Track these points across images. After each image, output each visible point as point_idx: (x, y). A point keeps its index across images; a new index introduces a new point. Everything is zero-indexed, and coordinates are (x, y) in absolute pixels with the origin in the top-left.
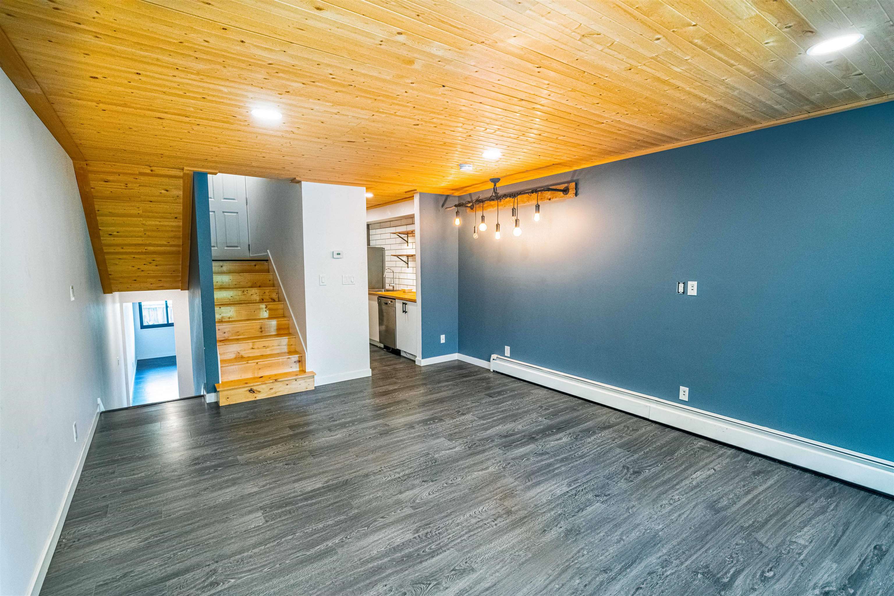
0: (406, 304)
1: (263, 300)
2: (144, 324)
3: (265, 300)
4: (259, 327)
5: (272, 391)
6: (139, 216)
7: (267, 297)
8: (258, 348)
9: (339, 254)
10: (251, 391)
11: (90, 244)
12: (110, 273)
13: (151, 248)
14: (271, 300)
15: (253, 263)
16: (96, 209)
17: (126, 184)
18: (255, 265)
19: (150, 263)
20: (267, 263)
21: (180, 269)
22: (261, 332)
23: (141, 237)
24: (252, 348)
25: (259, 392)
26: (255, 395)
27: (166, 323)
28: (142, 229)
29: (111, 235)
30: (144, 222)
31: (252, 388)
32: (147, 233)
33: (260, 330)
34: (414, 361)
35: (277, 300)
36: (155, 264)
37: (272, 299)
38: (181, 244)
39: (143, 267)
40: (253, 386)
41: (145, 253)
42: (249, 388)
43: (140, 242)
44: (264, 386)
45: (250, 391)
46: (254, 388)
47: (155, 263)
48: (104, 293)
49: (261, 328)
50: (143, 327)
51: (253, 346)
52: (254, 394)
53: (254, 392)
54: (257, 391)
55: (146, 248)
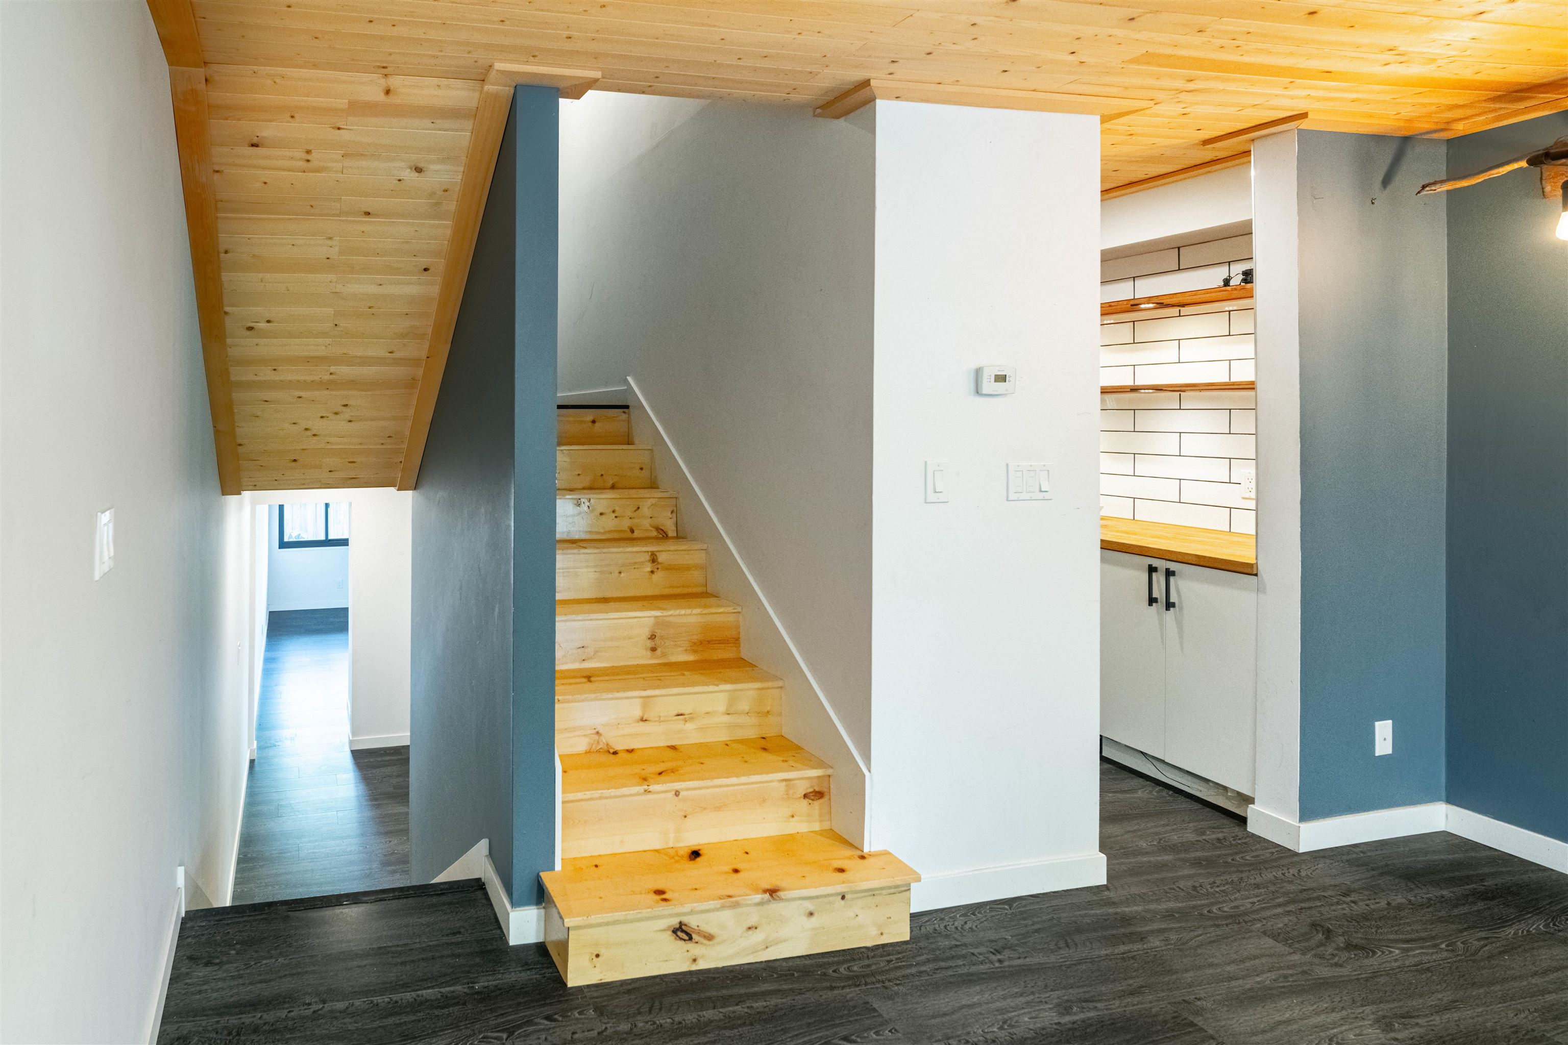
0: (1169, 573)
1: (632, 531)
2: (286, 539)
3: (636, 534)
4: (646, 632)
5: (757, 937)
6: (328, 265)
7: (646, 523)
8: (660, 721)
9: (1001, 378)
10: (682, 932)
11: (200, 357)
12: (239, 441)
13: (344, 371)
14: (655, 534)
15: (589, 415)
16: (222, 249)
17: (308, 152)
18: (594, 422)
19: (336, 413)
20: (624, 416)
21: (407, 433)
22: (654, 649)
23: (324, 335)
24: (643, 720)
25: (710, 937)
26: (694, 949)
27: (323, 538)
28: (330, 311)
29: (250, 329)
30: (339, 288)
31: (685, 919)
32: (343, 324)
33: (650, 644)
34: (1243, 821)
35: (671, 533)
36: (347, 417)
37: (658, 529)
38: (424, 355)
39: (318, 426)
40: (692, 912)
41: (327, 385)
42: (675, 922)
43: (322, 351)
44: (727, 915)
45: (675, 932)
46: (693, 922)
47: (347, 413)
48: (223, 494)
49: (652, 637)
50: (283, 545)
51: (645, 707)
52: (690, 945)
53: (691, 939)
54: (700, 933)
55: (333, 369)
